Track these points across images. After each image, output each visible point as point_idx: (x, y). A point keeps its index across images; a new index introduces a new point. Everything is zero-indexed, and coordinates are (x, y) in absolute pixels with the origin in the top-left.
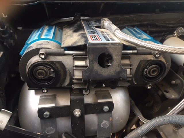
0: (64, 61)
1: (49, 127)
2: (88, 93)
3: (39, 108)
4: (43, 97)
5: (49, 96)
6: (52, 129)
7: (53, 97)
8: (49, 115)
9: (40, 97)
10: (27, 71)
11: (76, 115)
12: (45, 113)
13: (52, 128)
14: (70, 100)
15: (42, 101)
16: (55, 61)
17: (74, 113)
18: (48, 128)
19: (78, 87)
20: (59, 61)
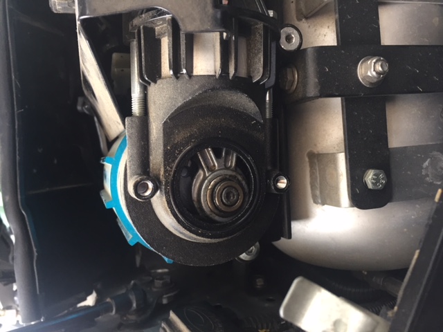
0: (162, 112)
1: (423, 173)
2: (295, 32)
3: (352, 206)
4: (318, 193)
5: (312, 174)
6: (431, 164)
7: (316, 161)
8: (377, 171)
9: (316, 202)
10: (207, 240)
11: (379, 73)
12: (370, 186)
13: (426, 163)
14: (320, 96)
15: (328, 198)
16: (165, 146)
17: (371, 83)
18: (427, 175)
19: (260, 60)
20: (163, 130)
